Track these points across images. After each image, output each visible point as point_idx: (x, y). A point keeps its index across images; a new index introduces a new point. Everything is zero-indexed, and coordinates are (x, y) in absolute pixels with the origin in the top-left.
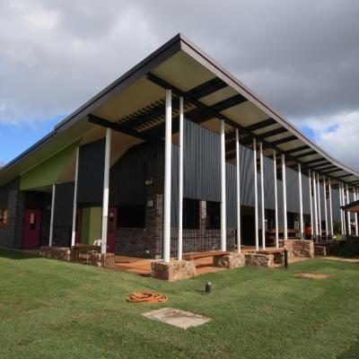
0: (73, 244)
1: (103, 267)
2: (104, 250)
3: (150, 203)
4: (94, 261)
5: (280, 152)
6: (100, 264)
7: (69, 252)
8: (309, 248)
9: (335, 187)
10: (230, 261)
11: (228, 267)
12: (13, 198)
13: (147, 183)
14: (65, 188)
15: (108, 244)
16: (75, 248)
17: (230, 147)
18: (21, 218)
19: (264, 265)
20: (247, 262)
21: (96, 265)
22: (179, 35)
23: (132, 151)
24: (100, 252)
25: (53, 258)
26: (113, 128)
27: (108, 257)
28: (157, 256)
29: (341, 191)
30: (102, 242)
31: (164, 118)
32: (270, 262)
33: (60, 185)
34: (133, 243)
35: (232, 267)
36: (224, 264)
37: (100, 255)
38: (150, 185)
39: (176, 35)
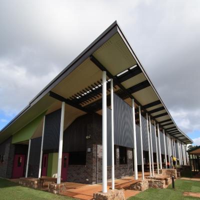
0: (40, 176)
1: (58, 194)
2: (59, 181)
3: (89, 150)
4: (51, 190)
5: (157, 123)
6: (55, 192)
7: (36, 182)
8: (175, 174)
9: (176, 142)
10: (142, 186)
11: (140, 190)
12: (7, 148)
13: (87, 137)
14: (36, 141)
15: (61, 177)
16: (41, 179)
17: (137, 117)
18: (12, 160)
19: (161, 187)
20: (150, 186)
21: (53, 193)
22: (116, 21)
23: (78, 120)
24: (56, 182)
25: (26, 186)
26: (66, 103)
27: (62, 186)
28: (93, 183)
29: (178, 144)
30: (58, 175)
31: (101, 96)
32: (164, 185)
33: (33, 139)
34: (78, 174)
35: (143, 190)
36: (138, 188)
37: (56, 185)
38: (89, 139)
39: (114, 21)
